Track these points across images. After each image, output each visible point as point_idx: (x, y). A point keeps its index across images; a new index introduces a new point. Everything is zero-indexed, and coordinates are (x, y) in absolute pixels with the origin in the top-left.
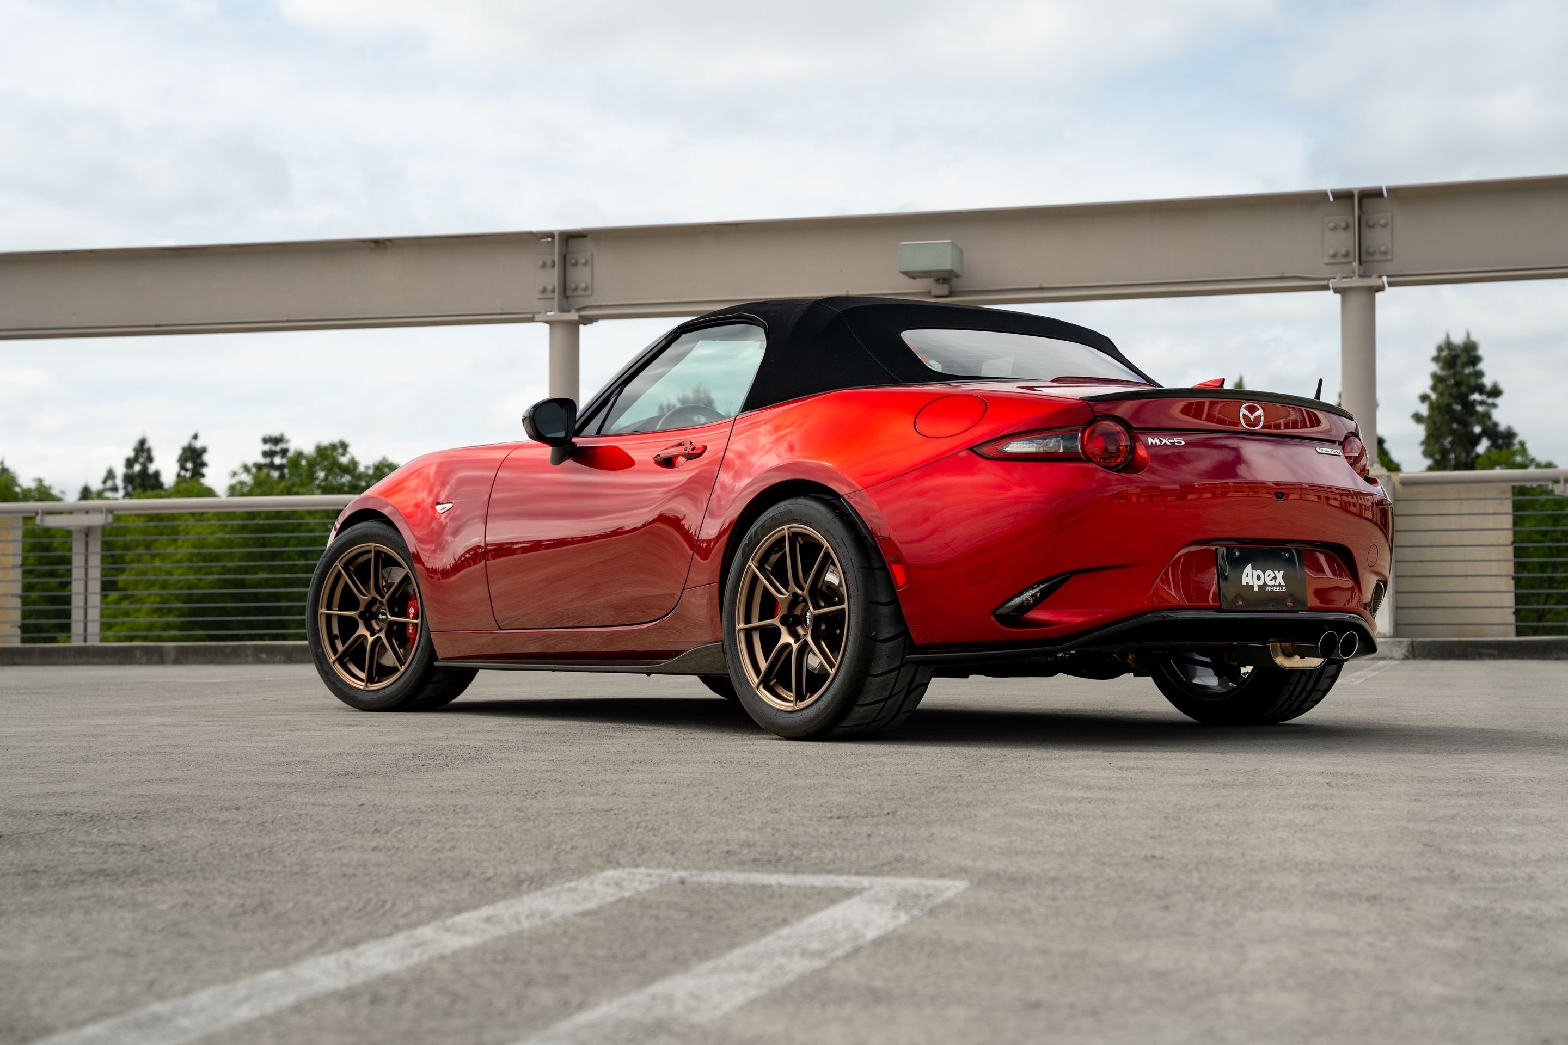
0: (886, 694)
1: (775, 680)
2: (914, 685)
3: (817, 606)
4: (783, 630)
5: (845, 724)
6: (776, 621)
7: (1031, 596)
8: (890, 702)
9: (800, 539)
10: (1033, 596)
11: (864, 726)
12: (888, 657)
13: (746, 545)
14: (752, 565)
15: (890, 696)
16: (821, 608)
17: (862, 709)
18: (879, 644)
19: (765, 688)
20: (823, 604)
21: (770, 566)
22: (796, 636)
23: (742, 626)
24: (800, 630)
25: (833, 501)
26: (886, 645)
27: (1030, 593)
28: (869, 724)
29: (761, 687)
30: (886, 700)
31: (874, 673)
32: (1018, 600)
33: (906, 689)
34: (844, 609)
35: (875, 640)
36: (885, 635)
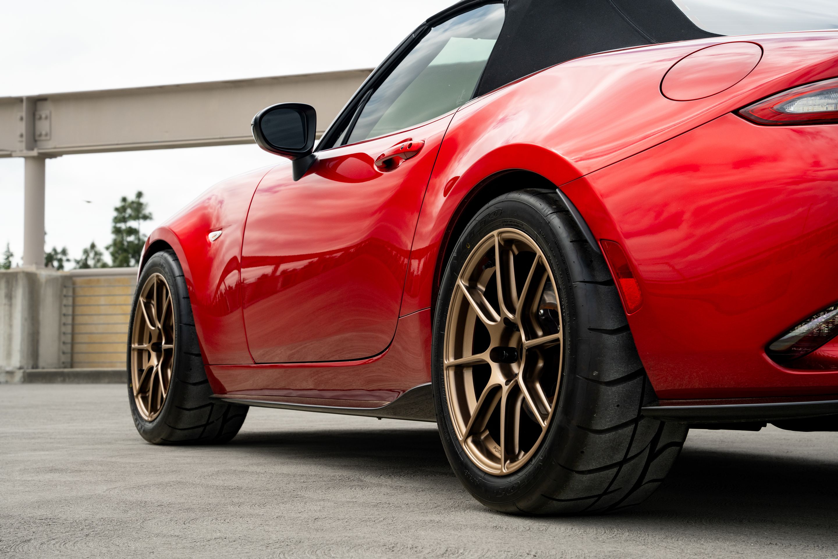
0: (619, 457)
1: (487, 433)
2: (660, 445)
3: (531, 335)
4: (495, 368)
5: (563, 496)
6: (485, 356)
7: (824, 323)
8: (625, 467)
9: (514, 248)
10: (827, 322)
11: (593, 500)
12: (618, 406)
13: (455, 258)
14: (462, 283)
15: (626, 460)
16: (536, 336)
17: (586, 478)
18: (603, 388)
19: (474, 442)
20: (540, 333)
21: (483, 286)
22: (509, 375)
23: (452, 360)
24: (515, 367)
25: (551, 195)
26: (614, 389)
27: (823, 317)
28: (600, 496)
29: (469, 441)
30: (620, 464)
31: (599, 427)
32: (802, 329)
33: (647, 451)
34: (558, 340)
35: (597, 381)
36: (613, 374)
